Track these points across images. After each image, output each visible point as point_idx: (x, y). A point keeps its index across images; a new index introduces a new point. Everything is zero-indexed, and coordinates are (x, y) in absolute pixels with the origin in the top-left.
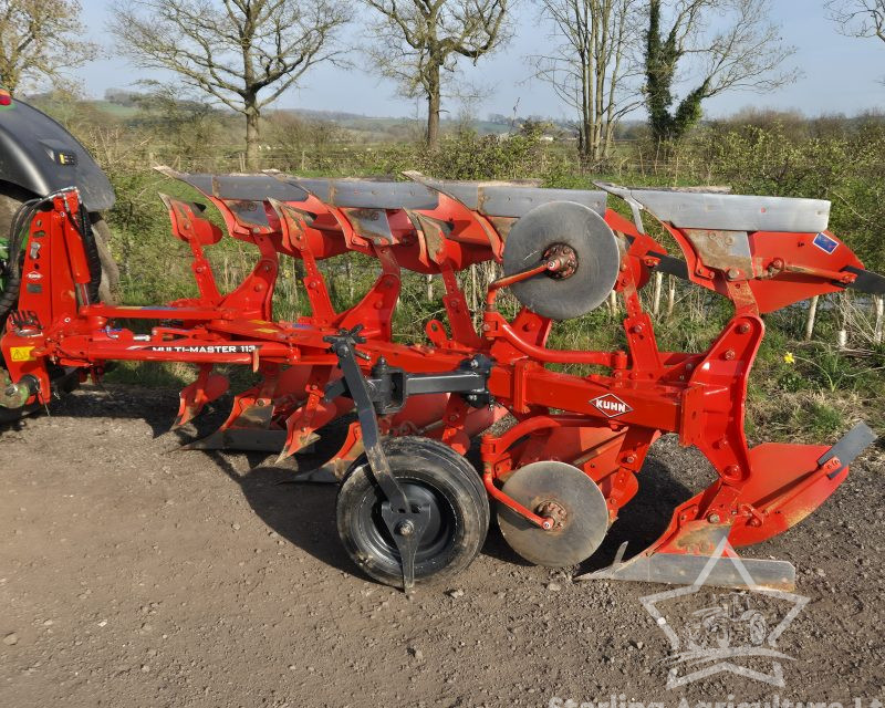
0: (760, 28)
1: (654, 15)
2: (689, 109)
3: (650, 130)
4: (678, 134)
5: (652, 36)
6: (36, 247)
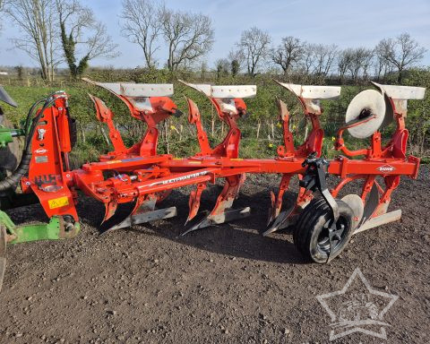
0: (104, 36)
1: (62, 27)
2: (83, 64)
3: (69, 70)
4: (81, 72)
5: (63, 35)
6: (42, 131)
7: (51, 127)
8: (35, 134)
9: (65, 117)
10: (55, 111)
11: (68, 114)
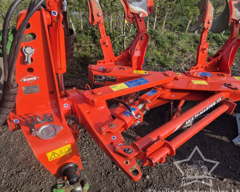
6: (29, 51)
7: (41, 43)
8: (20, 54)
9: (62, 26)
10: (46, 16)
11: (65, 21)
